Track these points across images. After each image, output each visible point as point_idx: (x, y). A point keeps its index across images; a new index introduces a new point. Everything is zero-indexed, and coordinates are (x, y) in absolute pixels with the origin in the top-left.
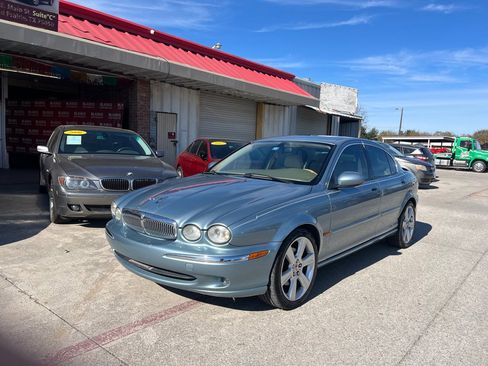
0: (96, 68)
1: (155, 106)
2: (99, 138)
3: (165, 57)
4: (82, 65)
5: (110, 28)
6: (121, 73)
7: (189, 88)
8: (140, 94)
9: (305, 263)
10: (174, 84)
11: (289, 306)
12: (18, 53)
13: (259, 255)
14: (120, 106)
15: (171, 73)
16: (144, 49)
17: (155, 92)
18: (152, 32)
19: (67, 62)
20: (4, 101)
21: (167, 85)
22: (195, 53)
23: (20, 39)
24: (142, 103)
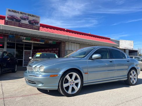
0: (51, 40)
1: (67, 48)
2: (45, 55)
3: (68, 35)
4: (47, 39)
5: (55, 29)
6: (58, 41)
7: (76, 43)
8: (63, 46)
9: (76, 82)
10: (72, 42)
11: (69, 95)
12: (32, 37)
13: (54, 76)
14: (58, 49)
15: (69, 39)
16: (62, 34)
17: (67, 45)
18: (66, 30)
19: (44, 39)
20: (32, 50)
21: (70, 43)
22: (80, 35)
23: (30, 33)
24: (63, 48)
